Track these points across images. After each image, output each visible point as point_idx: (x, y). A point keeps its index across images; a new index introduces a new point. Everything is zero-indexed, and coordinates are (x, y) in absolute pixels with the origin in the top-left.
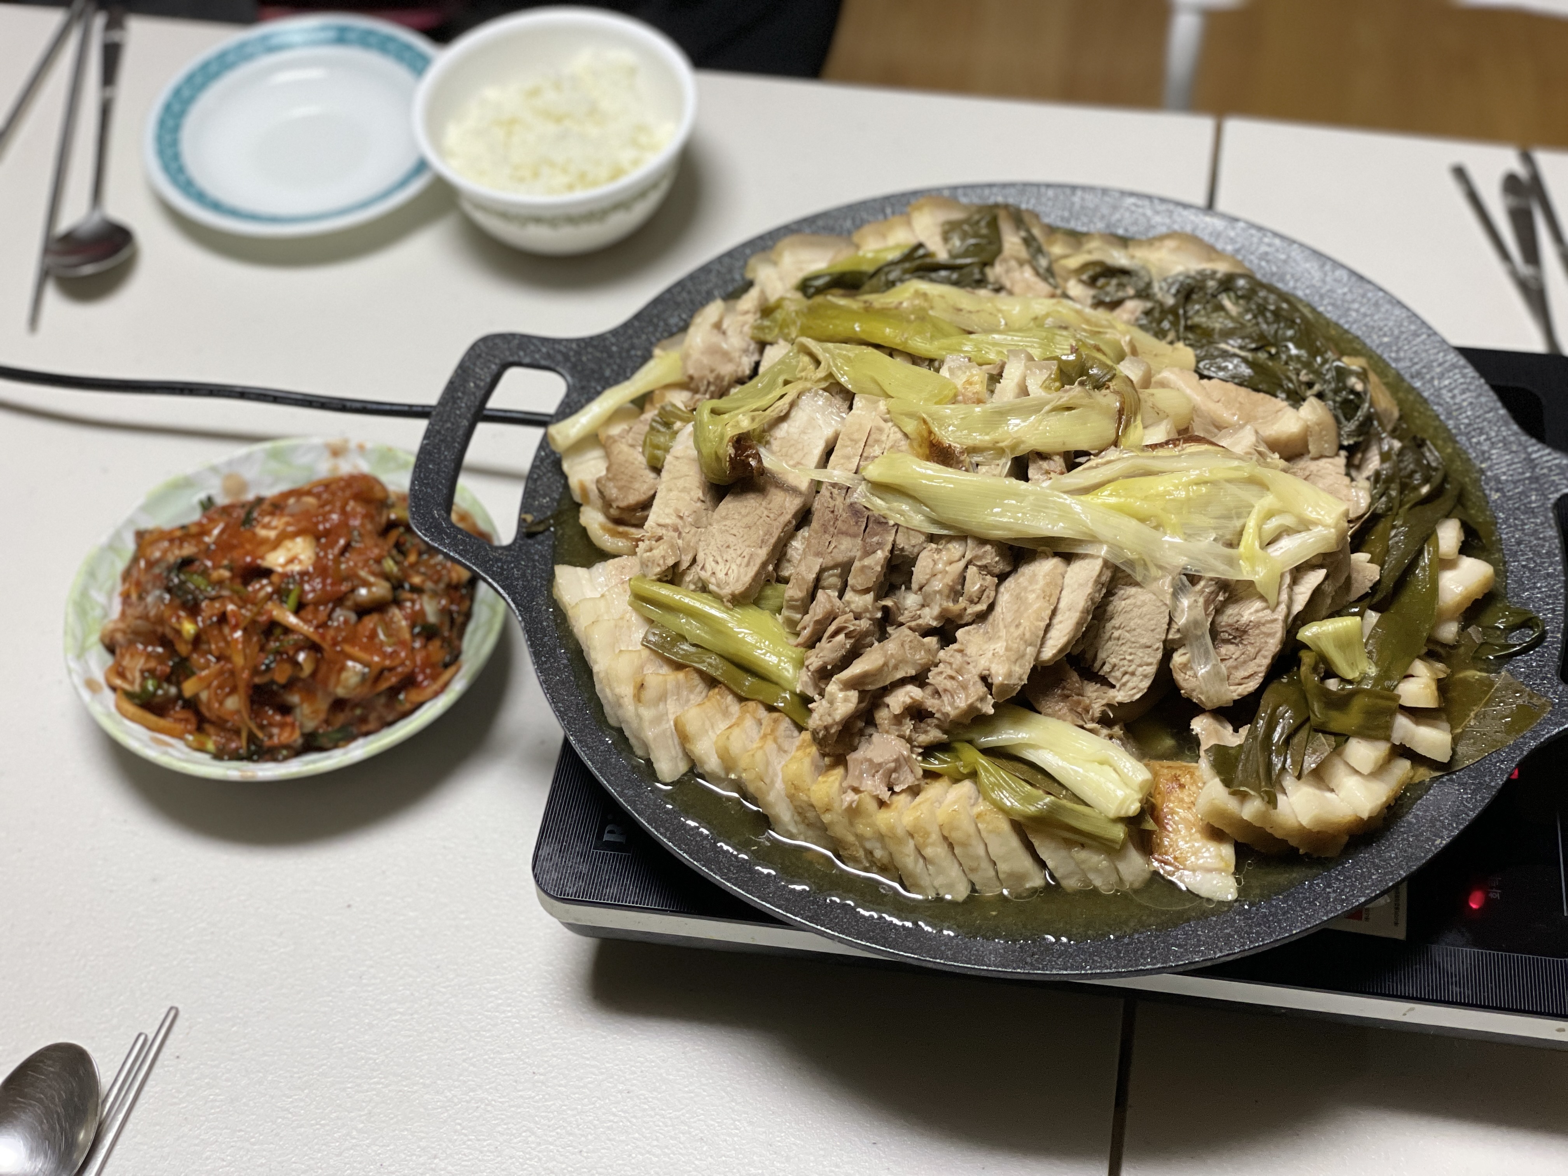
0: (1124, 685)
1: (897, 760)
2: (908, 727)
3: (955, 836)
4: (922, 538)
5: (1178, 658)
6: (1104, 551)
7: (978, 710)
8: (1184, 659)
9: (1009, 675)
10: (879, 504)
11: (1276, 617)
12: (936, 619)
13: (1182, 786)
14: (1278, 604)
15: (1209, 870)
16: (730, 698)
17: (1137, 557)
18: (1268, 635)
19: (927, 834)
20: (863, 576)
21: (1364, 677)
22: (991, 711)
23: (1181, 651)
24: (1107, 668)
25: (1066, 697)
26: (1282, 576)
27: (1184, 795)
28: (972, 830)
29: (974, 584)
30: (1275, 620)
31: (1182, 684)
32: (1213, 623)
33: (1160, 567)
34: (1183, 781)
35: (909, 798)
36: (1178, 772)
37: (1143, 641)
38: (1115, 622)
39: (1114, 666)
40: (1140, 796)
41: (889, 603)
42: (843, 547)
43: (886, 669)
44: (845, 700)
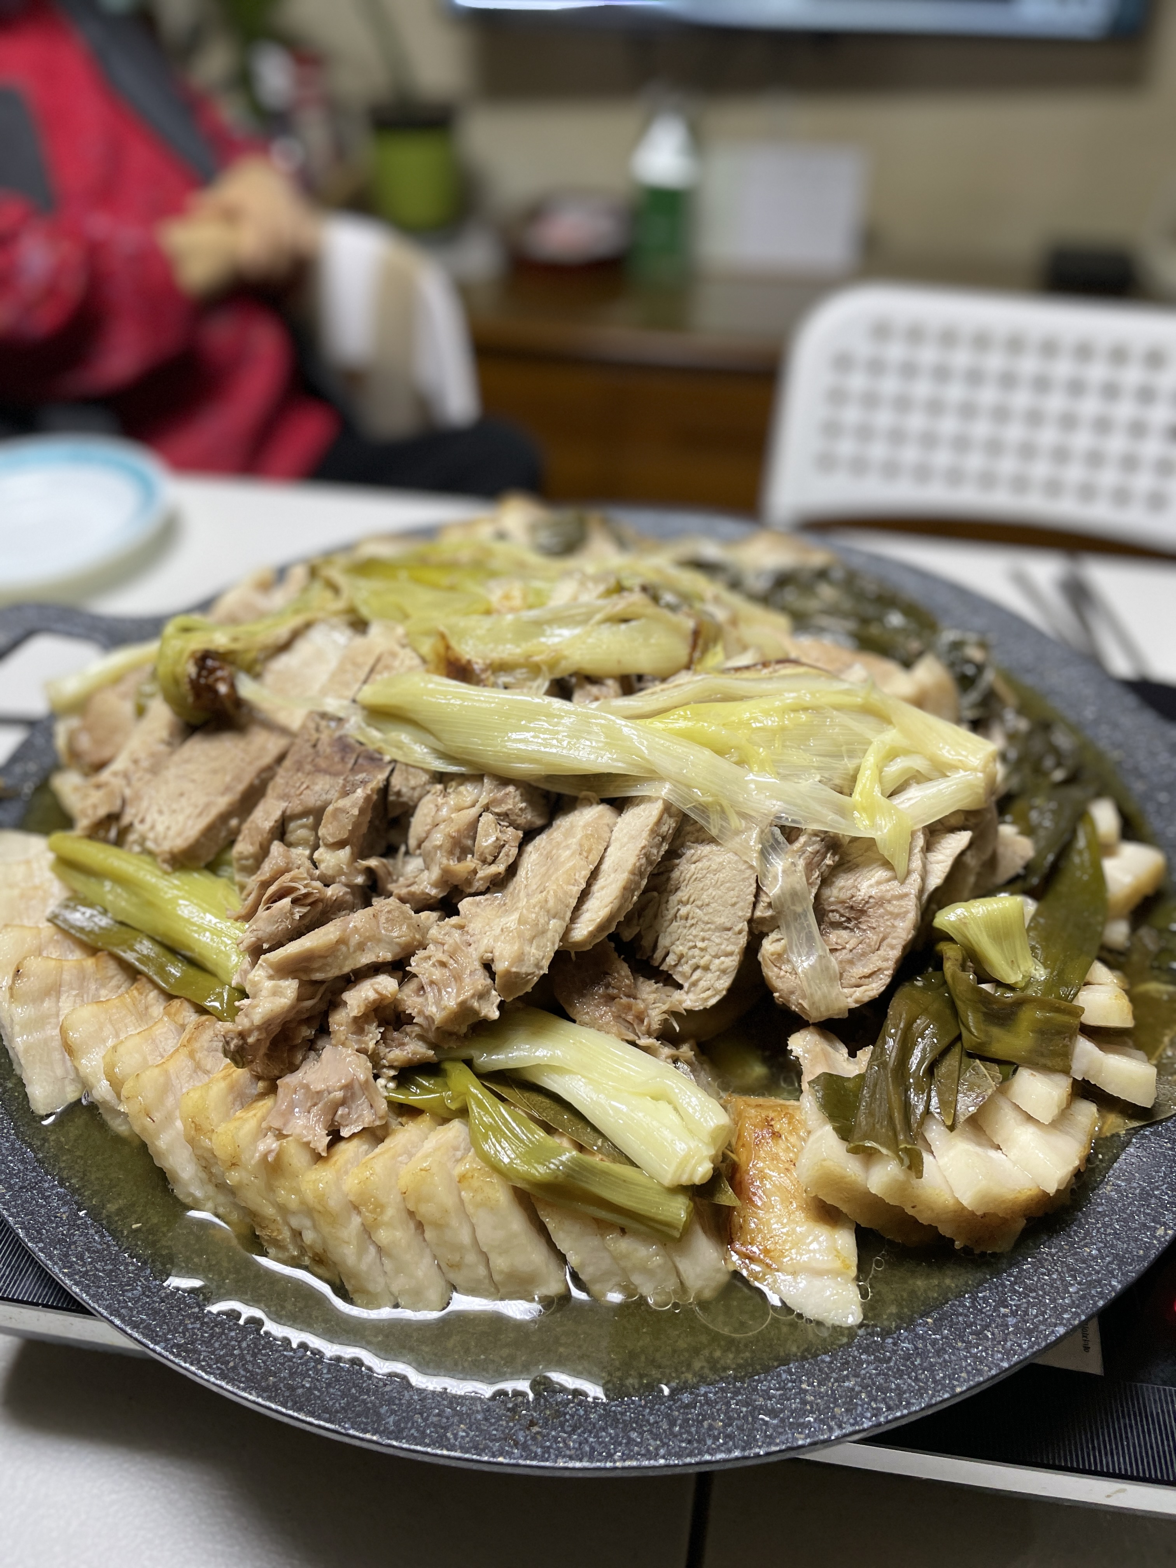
0: (694, 984)
1: (348, 1087)
2: (373, 1035)
3: (426, 1210)
4: (425, 778)
5: (769, 946)
6: (664, 791)
7: (476, 1013)
8: (777, 947)
9: (520, 958)
10: (374, 736)
11: (905, 890)
12: (435, 885)
13: (776, 1135)
14: (909, 873)
15: (818, 1273)
16: (153, 994)
17: (710, 799)
18: (896, 916)
19: (380, 1207)
20: (335, 823)
21: (1029, 981)
22: (495, 1014)
23: (773, 936)
24: (671, 960)
25: (610, 999)
26: (913, 834)
27: (779, 1149)
28: (449, 1201)
29: (487, 835)
30: (906, 895)
31: (777, 983)
32: (817, 897)
33: (743, 815)
34: (777, 1127)
35: (365, 1147)
36: (772, 1114)
37: (721, 920)
38: (682, 895)
39: (681, 956)
40: (712, 1152)
41: (373, 862)
42: (317, 788)
43: (343, 948)
44: (275, 993)
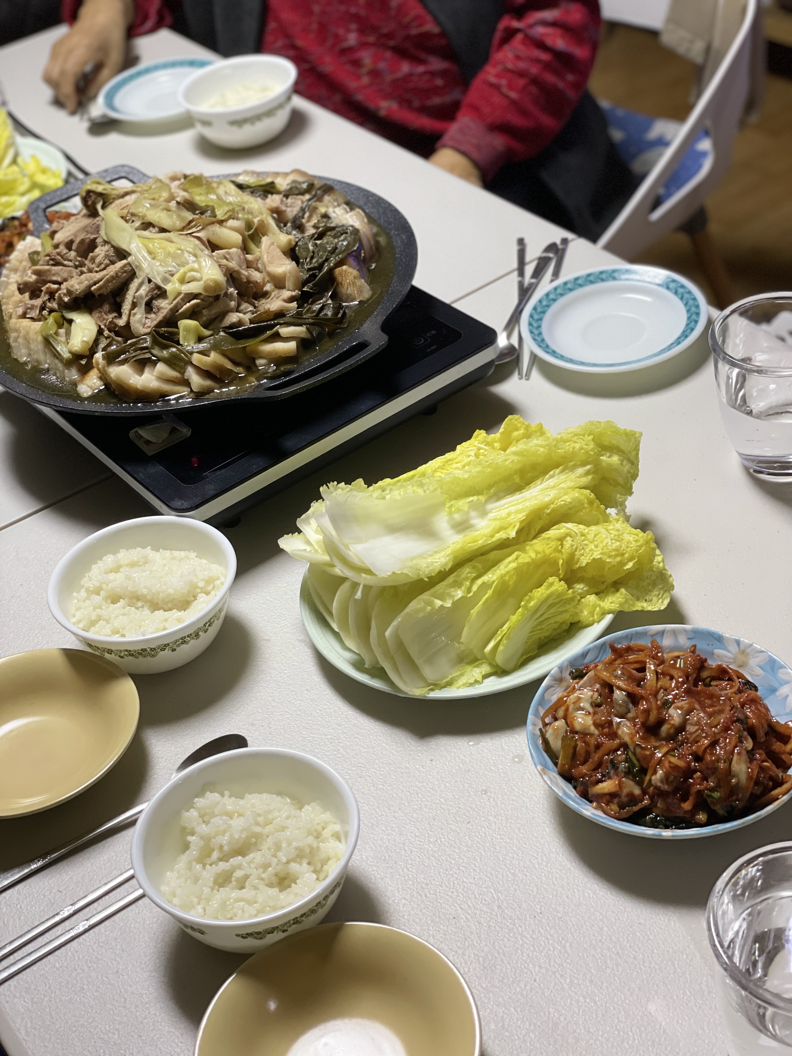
4: (102, 240)
6: (131, 258)
14: (172, 303)
15: (90, 388)
17: (140, 265)
18: (162, 313)
21: (189, 347)
24: (123, 306)
30: (167, 309)
32: (149, 301)
33: (143, 273)
35: (28, 321)
43: (49, 273)
44: (30, 277)
